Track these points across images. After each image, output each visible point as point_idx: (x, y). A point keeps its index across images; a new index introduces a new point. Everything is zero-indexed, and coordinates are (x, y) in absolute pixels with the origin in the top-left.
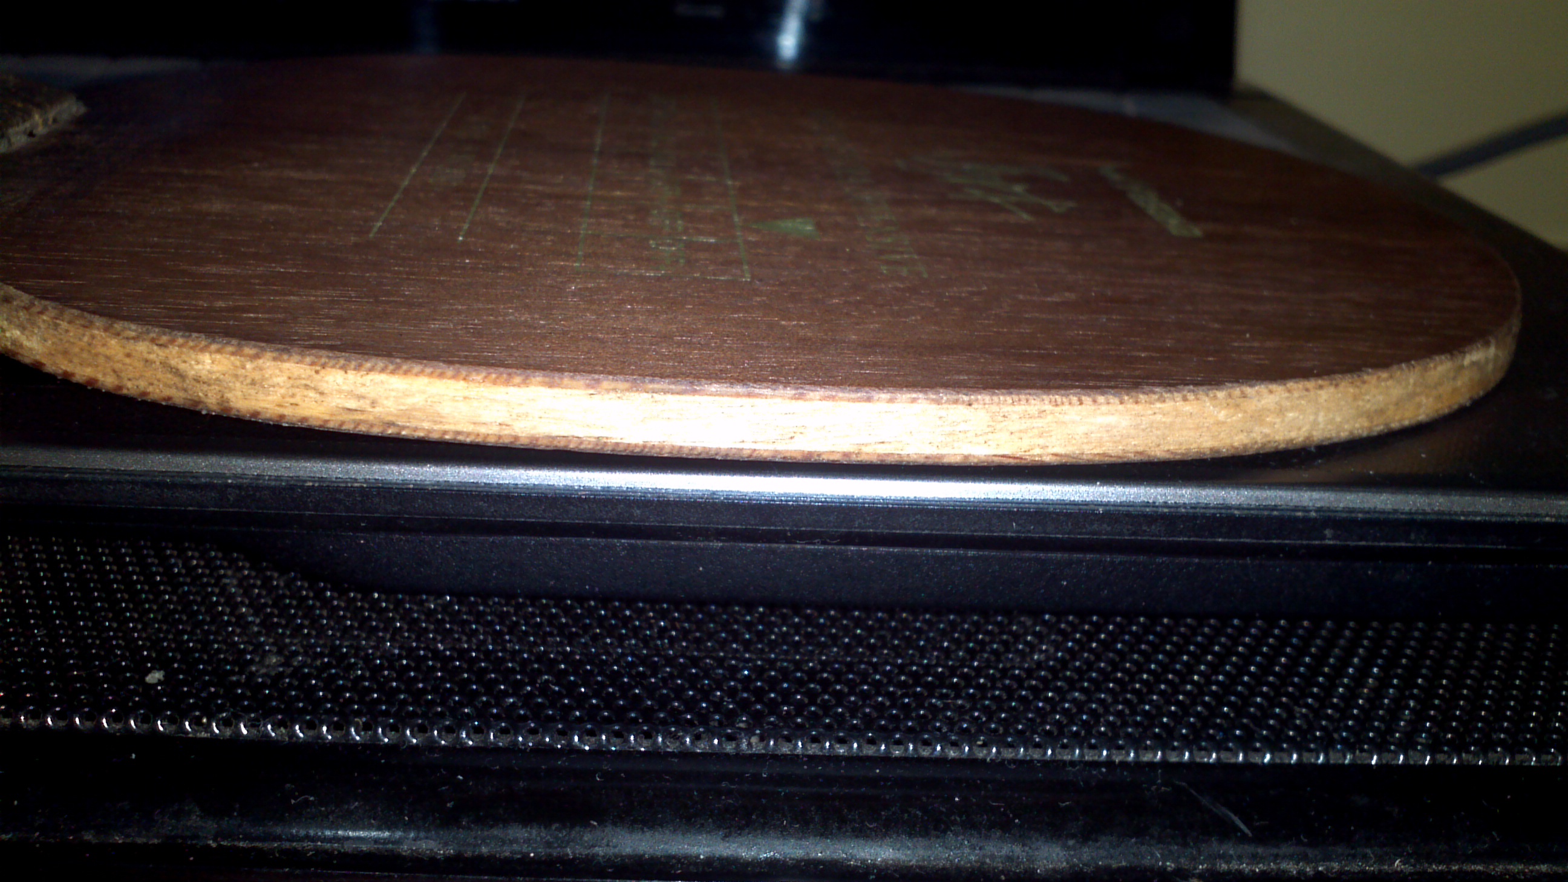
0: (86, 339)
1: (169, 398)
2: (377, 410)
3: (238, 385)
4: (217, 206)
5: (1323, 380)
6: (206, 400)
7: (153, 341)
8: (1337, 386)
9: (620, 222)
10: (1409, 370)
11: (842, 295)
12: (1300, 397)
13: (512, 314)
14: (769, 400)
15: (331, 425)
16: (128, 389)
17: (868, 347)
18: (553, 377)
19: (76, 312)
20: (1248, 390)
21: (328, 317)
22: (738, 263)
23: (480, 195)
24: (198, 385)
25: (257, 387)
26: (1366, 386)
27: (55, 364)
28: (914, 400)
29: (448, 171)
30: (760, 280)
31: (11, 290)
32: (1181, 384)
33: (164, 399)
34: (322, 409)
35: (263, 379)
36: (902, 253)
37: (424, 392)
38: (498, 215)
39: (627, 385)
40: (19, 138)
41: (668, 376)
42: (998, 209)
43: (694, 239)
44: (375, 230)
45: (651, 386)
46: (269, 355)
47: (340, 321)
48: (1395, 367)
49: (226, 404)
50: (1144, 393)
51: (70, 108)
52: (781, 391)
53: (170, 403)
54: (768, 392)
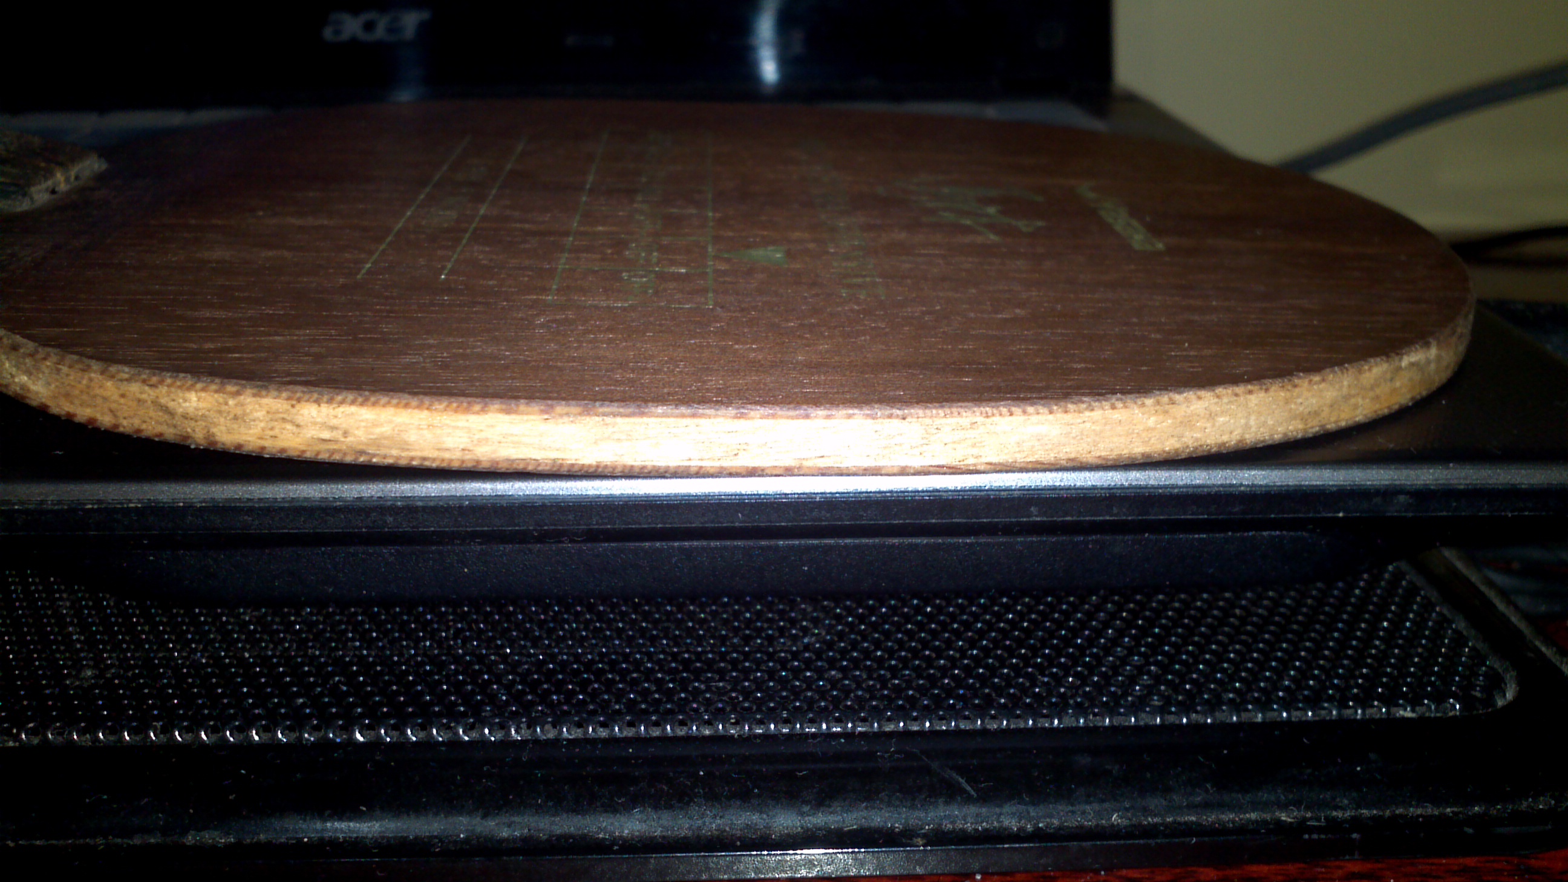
0: (84, 382)
1: (161, 435)
2: (350, 439)
3: (222, 420)
4: (219, 254)
5: (1252, 384)
6: (193, 435)
7: (144, 381)
8: (1267, 390)
9: (598, 256)
10: (1343, 373)
11: (797, 319)
12: (1230, 402)
13: (480, 347)
14: (712, 420)
15: (309, 455)
16: (124, 427)
17: (813, 367)
18: (510, 405)
19: (75, 357)
20: (1177, 397)
21: (307, 354)
22: (704, 291)
23: (467, 235)
24: (186, 422)
25: (240, 420)
26: (1297, 390)
27: (58, 406)
28: (850, 416)
29: (441, 213)
30: (722, 307)
31: (18, 339)
32: (1109, 393)
33: (157, 436)
34: (298, 440)
35: (245, 414)
36: (865, 276)
37: (391, 422)
38: (481, 253)
39: (578, 410)
40: (41, 195)
41: (617, 401)
42: (968, 230)
43: (666, 270)
44: (364, 271)
45: (601, 410)
46: (249, 391)
47: (318, 358)
48: (1328, 370)
49: (212, 439)
50: (1073, 403)
51: (92, 165)
52: (723, 411)
53: (162, 439)
54: (711, 412)
